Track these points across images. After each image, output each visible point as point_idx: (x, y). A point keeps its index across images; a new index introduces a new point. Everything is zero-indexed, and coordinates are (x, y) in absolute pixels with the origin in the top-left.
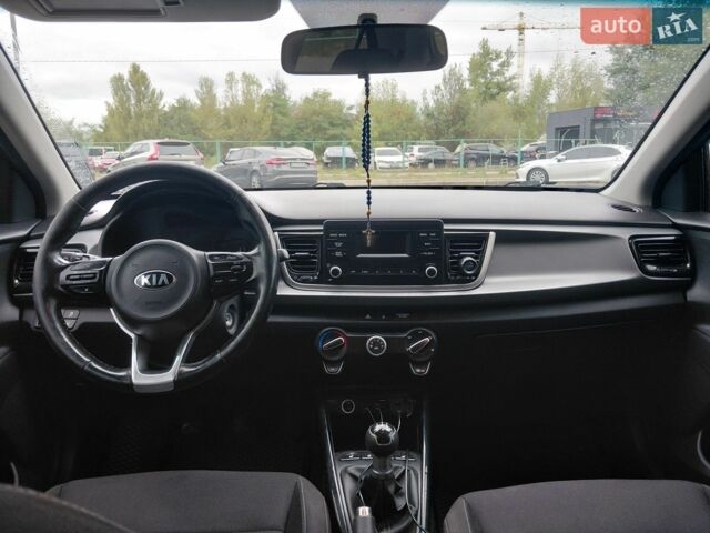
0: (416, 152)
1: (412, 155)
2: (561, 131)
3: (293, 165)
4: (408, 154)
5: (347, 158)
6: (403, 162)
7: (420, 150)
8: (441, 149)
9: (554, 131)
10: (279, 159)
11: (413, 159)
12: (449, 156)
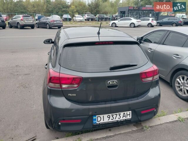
0: (86, 16)
1: (85, 17)
2: (121, 12)
3: (57, 22)
4: (84, 16)
5: (69, 18)
6: (83, 20)
7: (87, 16)
8: (93, 15)
9: (119, 12)
10: (54, 20)
11: (86, 18)
12: (94, 17)
